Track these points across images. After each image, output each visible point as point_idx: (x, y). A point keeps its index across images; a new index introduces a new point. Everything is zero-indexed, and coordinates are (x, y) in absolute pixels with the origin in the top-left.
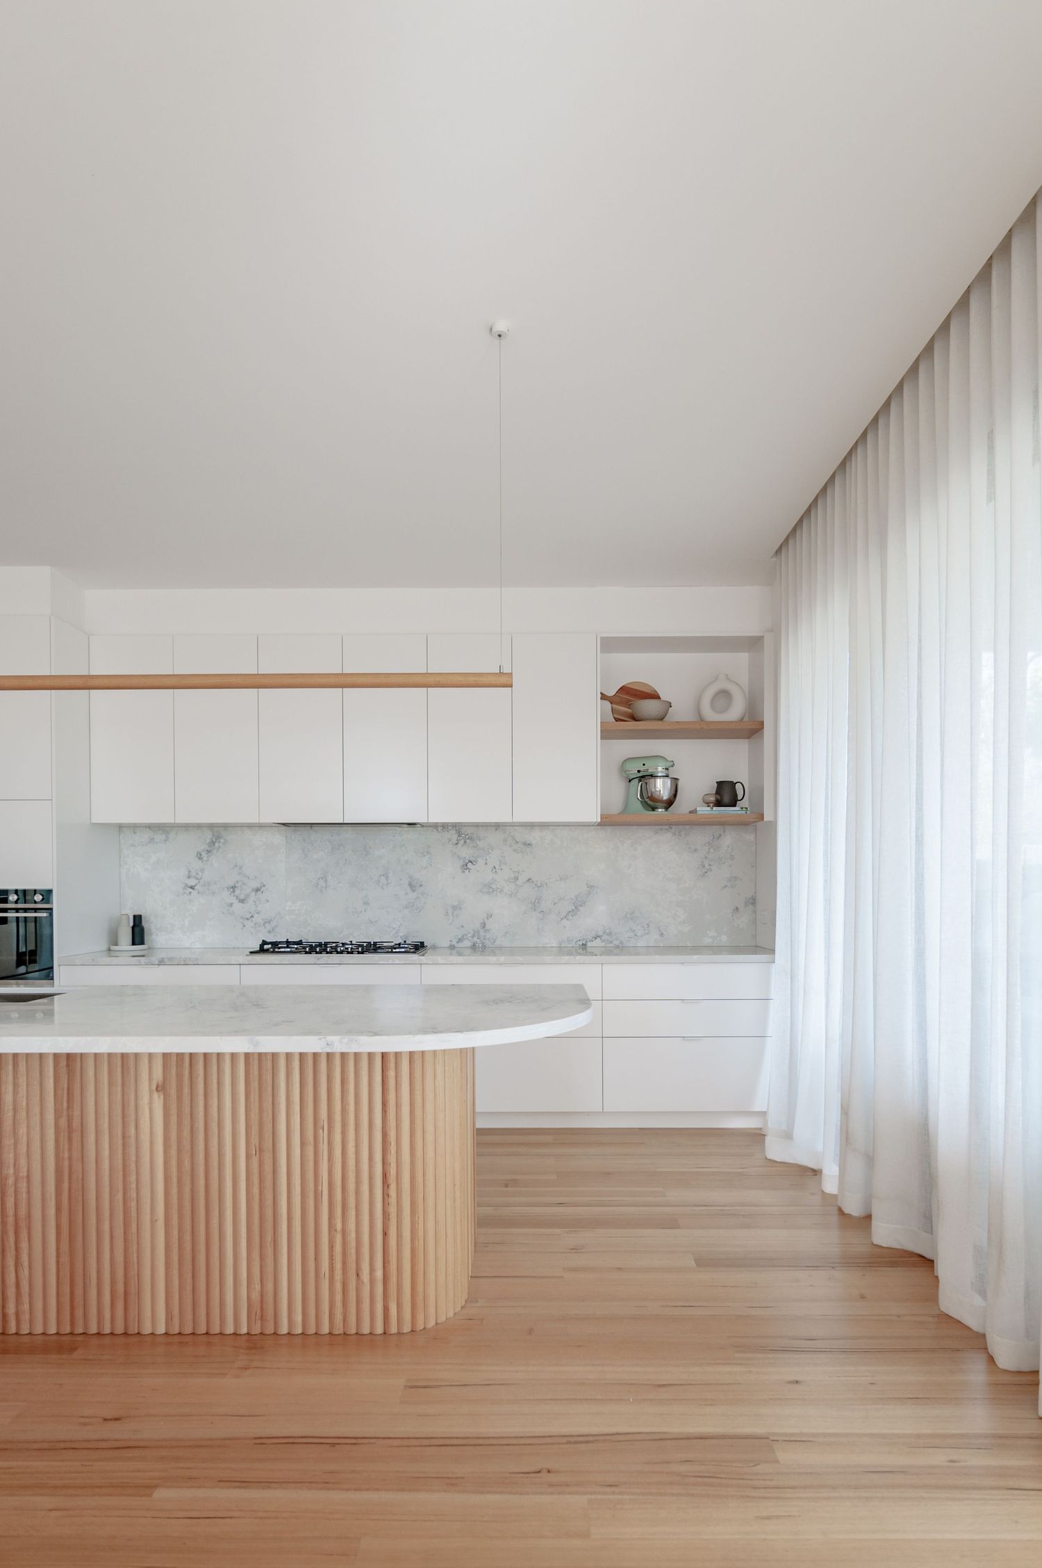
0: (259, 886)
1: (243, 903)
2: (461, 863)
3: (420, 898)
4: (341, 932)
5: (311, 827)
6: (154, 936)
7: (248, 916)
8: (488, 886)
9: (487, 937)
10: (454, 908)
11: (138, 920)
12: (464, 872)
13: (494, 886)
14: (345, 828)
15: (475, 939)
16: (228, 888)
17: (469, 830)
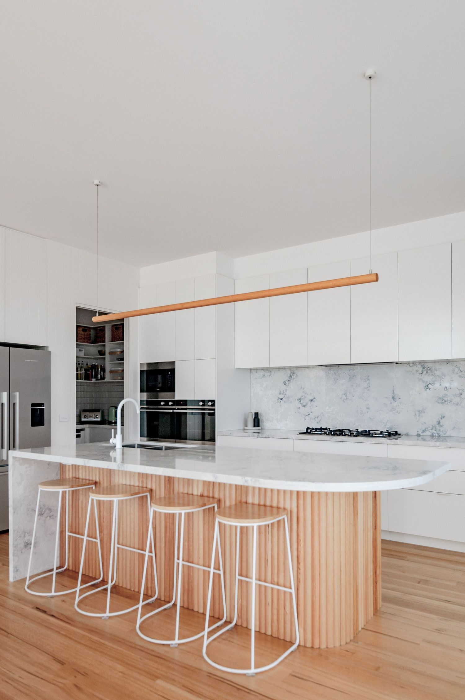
0: (313, 399)
1: (305, 407)
2: (425, 385)
3: (399, 405)
4: (354, 424)
5: (339, 366)
6: (264, 423)
7: (307, 414)
8: (442, 398)
9: (441, 430)
10: (420, 412)
11: (257, 414)
12: (426, 390)
13: (446, 399)
14: (356, 366)
15: (433, 431)
16: (298, 399)
17: (430, 365)
